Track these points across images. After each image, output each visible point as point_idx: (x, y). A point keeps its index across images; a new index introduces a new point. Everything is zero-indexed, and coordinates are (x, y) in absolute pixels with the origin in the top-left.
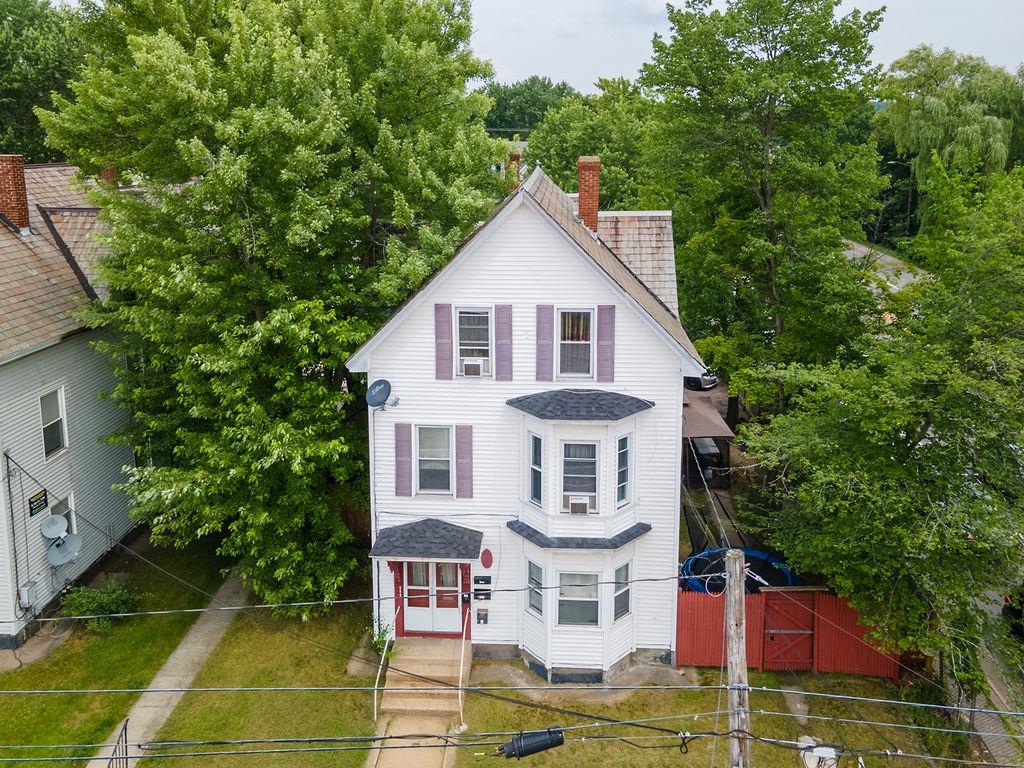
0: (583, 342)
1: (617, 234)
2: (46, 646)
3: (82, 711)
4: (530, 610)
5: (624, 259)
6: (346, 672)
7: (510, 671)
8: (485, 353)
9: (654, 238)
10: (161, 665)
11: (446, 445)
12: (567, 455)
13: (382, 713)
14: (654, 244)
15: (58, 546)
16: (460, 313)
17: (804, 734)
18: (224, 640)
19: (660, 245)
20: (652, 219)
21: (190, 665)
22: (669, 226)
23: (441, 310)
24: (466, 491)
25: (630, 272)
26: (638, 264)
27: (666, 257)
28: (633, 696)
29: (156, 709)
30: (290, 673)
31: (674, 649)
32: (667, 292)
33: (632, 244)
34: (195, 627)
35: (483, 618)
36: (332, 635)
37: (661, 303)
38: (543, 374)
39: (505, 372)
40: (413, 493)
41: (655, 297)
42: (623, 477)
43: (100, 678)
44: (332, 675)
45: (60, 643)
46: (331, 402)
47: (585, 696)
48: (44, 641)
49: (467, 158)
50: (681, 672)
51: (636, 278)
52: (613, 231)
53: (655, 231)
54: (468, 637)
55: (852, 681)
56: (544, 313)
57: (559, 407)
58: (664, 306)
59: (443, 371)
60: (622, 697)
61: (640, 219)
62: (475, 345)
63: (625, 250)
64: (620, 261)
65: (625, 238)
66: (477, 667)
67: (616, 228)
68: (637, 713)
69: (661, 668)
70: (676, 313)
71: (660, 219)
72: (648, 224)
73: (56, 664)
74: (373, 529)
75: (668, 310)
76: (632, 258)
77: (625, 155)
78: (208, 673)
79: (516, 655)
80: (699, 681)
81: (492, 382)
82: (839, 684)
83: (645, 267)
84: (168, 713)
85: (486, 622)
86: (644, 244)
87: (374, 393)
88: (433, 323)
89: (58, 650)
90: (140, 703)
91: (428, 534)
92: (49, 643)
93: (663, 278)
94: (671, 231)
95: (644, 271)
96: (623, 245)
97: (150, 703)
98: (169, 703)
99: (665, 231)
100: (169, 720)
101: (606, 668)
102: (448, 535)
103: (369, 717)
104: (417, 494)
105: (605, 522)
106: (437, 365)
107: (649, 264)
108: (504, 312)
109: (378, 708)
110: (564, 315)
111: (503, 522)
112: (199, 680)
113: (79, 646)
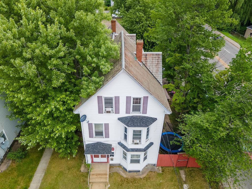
0: (139, 105)
1: (146, 59)
2: (6, 165)
3: (19, 185)
4: (123, 159)
5: (148, 67)
6: (80, 171)
7: (119, 169)
8: (112, 107)
9: (157, 61)
10: (35, 170)
11: (102, 127)
12: (134, 132)
13: (90, 183)
14: (156, 63)
15: (3, 144)
16: (105, 98)
17: (184, 184)
18: (50, 162)
19: (158, 63)
20: (156, 55)
21: (43, 170)
22: (161, 57)
23: (99, 98)
24: (107, 136)
25: (150, 71)
26: (152, 69)
27: (160, 67)
28: (147, 175)
29: (36, 184)
30: (67, 172)
31: (156, 164)
32: (160, 77)
33: (150, 63)
34: (42, 158)
35: (112, 160)
36: (76, 160)
37: (158, 81)
38: (127, 112)
39: (117, 112)
40: (94, 137)
41: (156, 79)
42: (148, 135)
43: (21, 175)
44: (77, 172)
45: (9, 164)
46: (70, 115)
47: (136, 176)
48: (6, 164)
49: (105, 53)
50: (157, 168)
51: (151, 73)
52: (145, 58)
53: (157, 58)
54: (109, 163)
55: (195, 169)
56: (128, 98)
57: (132, 123)
58: (159, 82)
59: (100, 111)
60: (144, 175)
61: (153, 55)
62: (109, 105)
63: (148, 65)
64: (147, 68)
65: (148, 61)
66: (111, 168)
67: (146, 57)
68: (148, 180)
69: (153, 167)
70: (162, 84)
71: (159, 54)
72: (155, 56)
73: (10, 171)
74: (84, 144)
75: (159, 83)
76: (150, 67)
77: (144, 8)
78: (47, 172)
79: (120, 166)
80: (161, 170)
81: (114, 114)
82: (192, 170)
83: (153, 70)
84: (39, 185)
85: (113, 160)
86: (154, 63)
87: (82, 119)
88: (97, 101)
89: (10, 166)
90: (32, 182)
91: (98, 147)
92: (7, 164)
93: (158, 73)
94: (161, 59)
95: (154, 71)
96: (148, 63)
97: (35, 182)
98: (39, 182)
99: (160, 58)
100: (40, 187)
101: (141, 170)
102: (103, 147)
103: (87, 184)
104: (95, 137)
105: (142, 146)
106: (99, 110)
107: (155, 69)
108: (117, 98)
109: (89, 181)
110: (134, 98)
111: (117, 143)
112: (46, 174)
113: (14, 165)
